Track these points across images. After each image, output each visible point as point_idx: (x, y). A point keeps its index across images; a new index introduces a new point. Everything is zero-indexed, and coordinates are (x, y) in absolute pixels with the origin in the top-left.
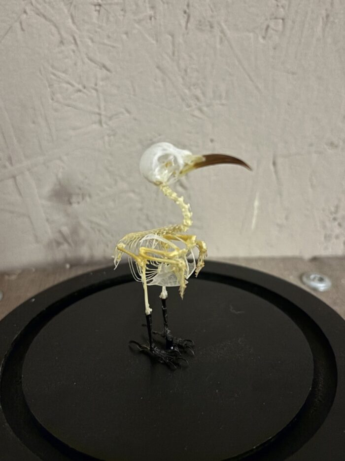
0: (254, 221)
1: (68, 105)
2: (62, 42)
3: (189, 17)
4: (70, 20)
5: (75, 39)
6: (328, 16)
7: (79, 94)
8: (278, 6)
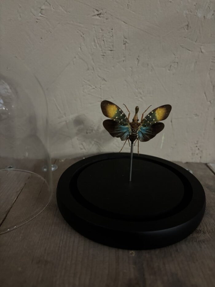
0: (162, 145)
1: (89, 94)
2: (88, 69)
3: (139, 61)
4: (92, 61)
5: (93, 68)
6: (196, 62)
7: (94, 90)
8: (175, 57)
